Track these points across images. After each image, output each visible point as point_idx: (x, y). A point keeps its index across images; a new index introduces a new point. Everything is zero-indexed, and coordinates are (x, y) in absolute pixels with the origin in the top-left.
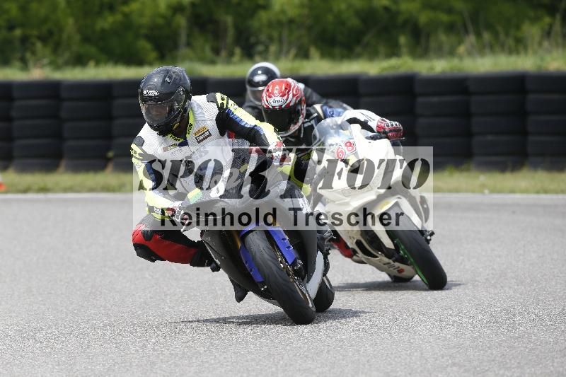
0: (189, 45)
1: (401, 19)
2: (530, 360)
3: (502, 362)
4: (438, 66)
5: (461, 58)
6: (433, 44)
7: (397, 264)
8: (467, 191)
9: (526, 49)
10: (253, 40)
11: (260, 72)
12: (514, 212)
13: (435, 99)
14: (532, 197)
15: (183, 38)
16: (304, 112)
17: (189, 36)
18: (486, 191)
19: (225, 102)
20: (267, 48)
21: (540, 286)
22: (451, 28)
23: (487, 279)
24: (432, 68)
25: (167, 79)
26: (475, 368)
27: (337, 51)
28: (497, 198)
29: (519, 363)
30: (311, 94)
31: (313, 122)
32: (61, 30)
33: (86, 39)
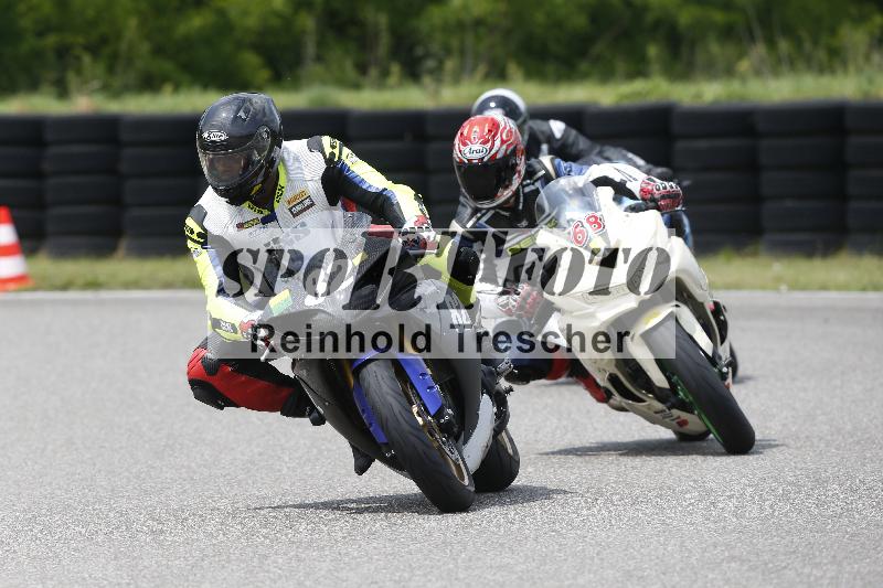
0: (319, 59)
1: (650, 18)
2: (851, 552)
3: (808, 555)
4: (706, 93)
5: (743, 79)
6: (700, 58)
7: (676, 412)
8: (753, 287)
9: (845, 64)
10: (419, 51)
11: (493, 105)
12: (826, 321)
13: (703, 144)
14: (854, 297)
15: (310, 49)
16: (522, 168)
17: (321, 44)
18: (783, 287)
19: (336, 151)
20: (441, 63)
21: (868, 436)
22: (728, 33)
23: (784, 425)
24: (698, 96)
25: (242, 114)
26: (766, 564)
27: (550, 68)
28: (800, 297)
29: (834, 557)
30: (576, 137)
31: (538, 184)
32: (118, 35)
33: (158, 51)
